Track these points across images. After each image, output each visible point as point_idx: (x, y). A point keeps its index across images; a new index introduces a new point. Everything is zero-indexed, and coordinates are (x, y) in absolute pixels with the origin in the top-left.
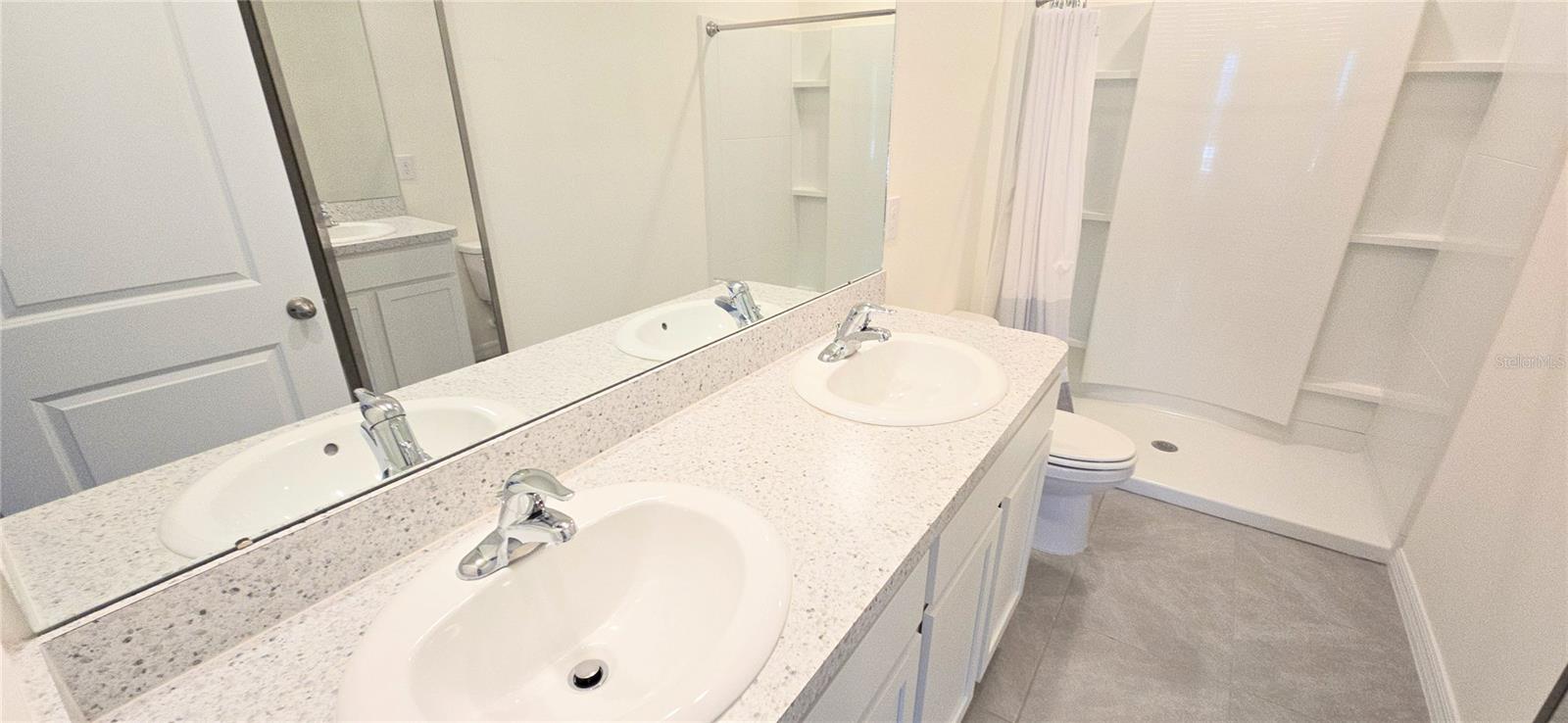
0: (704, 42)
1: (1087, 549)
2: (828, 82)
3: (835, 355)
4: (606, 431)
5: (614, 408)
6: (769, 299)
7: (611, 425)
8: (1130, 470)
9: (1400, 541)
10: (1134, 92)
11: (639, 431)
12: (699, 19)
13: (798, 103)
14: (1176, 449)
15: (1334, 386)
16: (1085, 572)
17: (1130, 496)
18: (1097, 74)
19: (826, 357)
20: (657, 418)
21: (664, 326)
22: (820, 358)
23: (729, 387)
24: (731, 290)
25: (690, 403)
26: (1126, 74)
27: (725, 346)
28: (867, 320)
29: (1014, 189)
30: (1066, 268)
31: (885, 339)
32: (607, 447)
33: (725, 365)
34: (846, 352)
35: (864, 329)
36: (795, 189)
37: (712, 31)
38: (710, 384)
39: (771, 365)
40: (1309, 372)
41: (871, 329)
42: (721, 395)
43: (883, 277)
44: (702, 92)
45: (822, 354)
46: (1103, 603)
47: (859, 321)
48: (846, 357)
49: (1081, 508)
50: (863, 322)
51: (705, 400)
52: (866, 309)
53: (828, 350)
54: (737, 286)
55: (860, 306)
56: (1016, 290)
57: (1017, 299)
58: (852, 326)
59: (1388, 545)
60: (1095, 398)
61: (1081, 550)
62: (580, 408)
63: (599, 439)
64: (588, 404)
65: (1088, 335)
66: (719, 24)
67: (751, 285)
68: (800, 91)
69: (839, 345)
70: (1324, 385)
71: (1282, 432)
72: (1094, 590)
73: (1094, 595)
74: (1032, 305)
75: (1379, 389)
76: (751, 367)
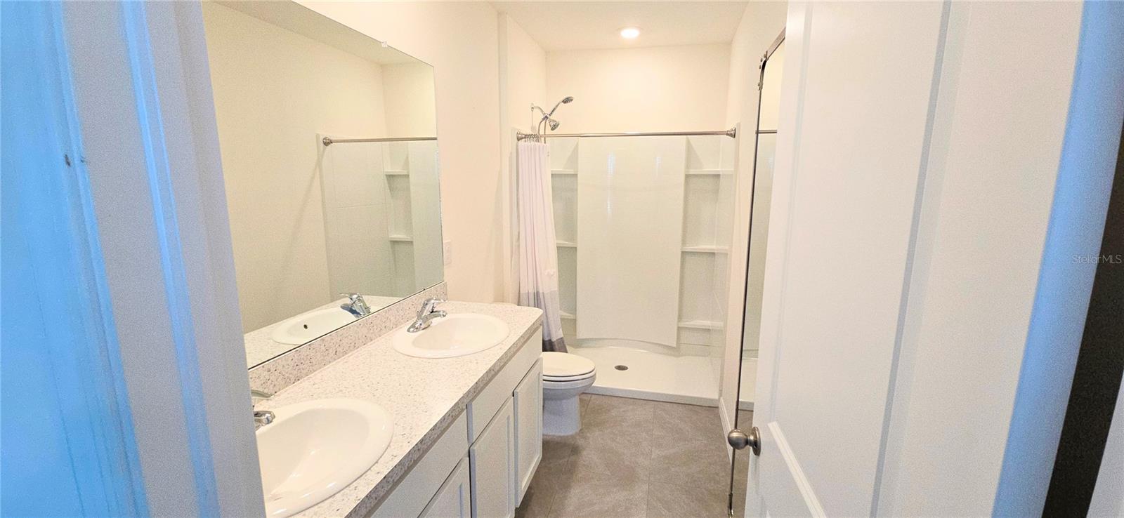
0: (322, 149)
1: (581, 430)
2: (408, 172)
3: (417, 328)
4: (278, 380)
5: (283, 366)
6: (375, 303)
7: (282, 376)
8: (593, 378)
9: (721, 395)
10: (577, 180)
11: (299, 380)
12: (318, 136)
13: (389, 183)
14: (627, 368)
15: (692, 323)
16: (581, 442)
17: (604, 397)
18: (552, 171)
19: (412, 329)
20: (311, 372)
21: (306, 327)
22: (408, 331)
23: (354, 352)
24: (351, 299)
25: (330, 362)
26: (571, 172)
27: (350, 328)
28: (433, 307)
29: (519, 233)
30: (552, 273)
31: (444, 316)
32: (280, 390)
33: (351, 339)
34: (423, 326)
35: (432, 312)
36: (390, 236)
37: (327, 143)
38: (342, 351)
39: (378, 339)
40: (680, 318)
41: (436, 312)
42: (349, 357)
43: (445, 285)
44: (321, 177)
45: (410, 328)
46: (590, 456)
47: (429, 308)
48: (424, 329)
49: (573, 405)
50: (431, 308)
51: (339, 360)
52: (433, 301)
53: (413, 326)
54: (355, 296)
55: (429, 300)
56: (528, 288)
57: (528, 293)
58: (425, 311)
59: (717, 397)
60: (586, 347)
61: (578, 431)
62: (263, 366)
63: (275, 385)
64: (268, 364)
65: (576, 311)
66: (332, 138)
67: (365, 298)
68: (390, 177)
69: (419, 323)
70: (687, 323)
71: (675, 351)
72: (584, 449)
73: (584, 453)
74: (537, 295)
75: (709, 322)
76: (367, 340)
